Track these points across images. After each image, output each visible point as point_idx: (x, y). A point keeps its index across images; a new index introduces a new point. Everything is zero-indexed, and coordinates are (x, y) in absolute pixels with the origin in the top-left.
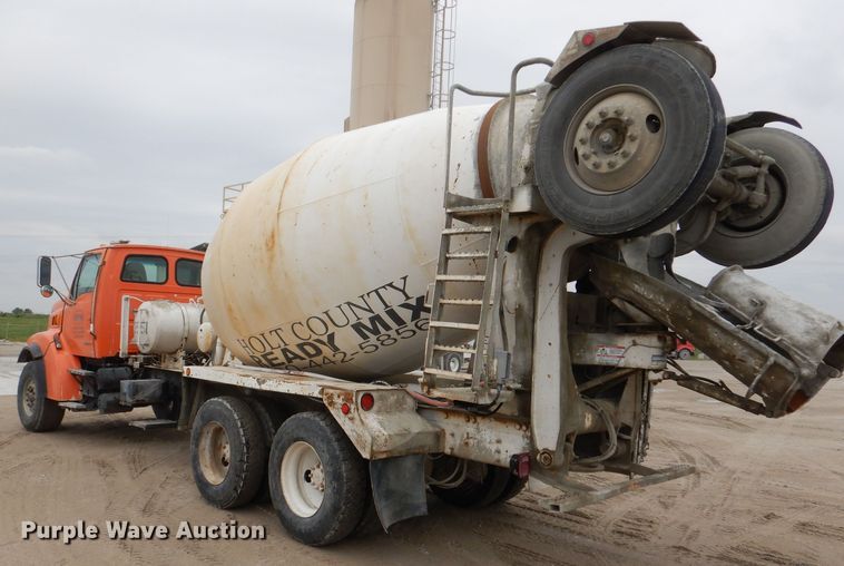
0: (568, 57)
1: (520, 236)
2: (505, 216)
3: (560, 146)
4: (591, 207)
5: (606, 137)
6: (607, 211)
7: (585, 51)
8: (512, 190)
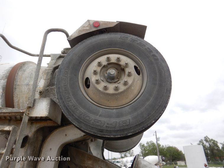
0: (84, 30)
1: (30, 135)
2: (25, 119)
3: (76, 75)
4: (100, 116)
5: (113, 72)
6: (113, 120)
7: (94, 29)
8: (35, 101)
